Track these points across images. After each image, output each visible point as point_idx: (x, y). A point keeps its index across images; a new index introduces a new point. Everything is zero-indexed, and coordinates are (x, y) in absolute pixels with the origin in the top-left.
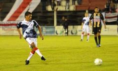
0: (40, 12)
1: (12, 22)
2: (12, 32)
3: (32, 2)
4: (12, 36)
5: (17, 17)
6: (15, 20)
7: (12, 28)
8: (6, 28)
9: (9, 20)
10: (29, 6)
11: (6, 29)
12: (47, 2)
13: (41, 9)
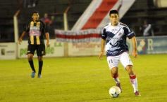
0: (142, 11)
1: (90, 31)
2: (90, 49)
4: (91, 56)
5: (99, 21)
6: (95, 28)
7: (91, 43)
8: (80, 42)
9: (84, 28)
11: (80, 44)
13: (144, 5)
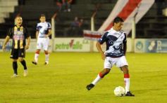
3: (142, 2)
10: (136, 9)
12: (164, 3)
13: (154, 14)
